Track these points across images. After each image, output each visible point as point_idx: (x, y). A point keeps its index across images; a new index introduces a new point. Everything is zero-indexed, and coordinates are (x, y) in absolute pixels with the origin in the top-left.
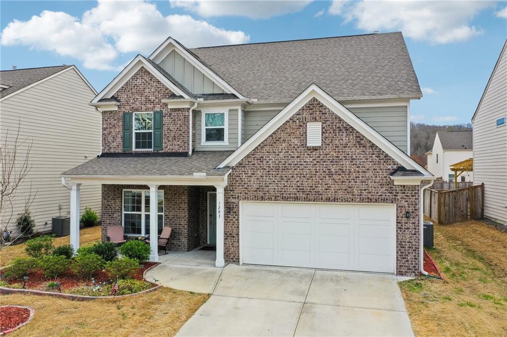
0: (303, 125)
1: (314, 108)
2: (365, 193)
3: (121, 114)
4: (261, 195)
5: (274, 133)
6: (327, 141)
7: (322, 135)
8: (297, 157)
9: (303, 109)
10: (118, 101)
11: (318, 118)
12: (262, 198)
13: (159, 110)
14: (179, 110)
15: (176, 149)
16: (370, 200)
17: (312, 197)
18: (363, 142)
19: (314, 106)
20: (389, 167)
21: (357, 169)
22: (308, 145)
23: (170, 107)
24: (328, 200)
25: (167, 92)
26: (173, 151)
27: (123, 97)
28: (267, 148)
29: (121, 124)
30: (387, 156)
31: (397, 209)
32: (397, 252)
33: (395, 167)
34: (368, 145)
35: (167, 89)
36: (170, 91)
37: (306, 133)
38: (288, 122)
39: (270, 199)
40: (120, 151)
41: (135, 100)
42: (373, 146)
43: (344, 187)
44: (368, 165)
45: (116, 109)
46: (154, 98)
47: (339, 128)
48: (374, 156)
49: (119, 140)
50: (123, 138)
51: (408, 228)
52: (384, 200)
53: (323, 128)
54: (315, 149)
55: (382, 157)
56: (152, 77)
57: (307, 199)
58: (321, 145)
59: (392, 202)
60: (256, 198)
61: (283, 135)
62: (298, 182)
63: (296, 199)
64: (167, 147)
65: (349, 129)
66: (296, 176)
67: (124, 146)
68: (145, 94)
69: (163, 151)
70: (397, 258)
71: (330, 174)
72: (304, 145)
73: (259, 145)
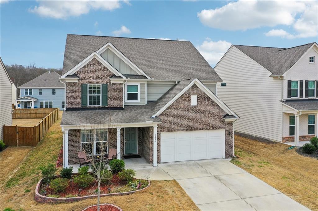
0: (189, 96)
1: (195, 88)
2: (214, 125)
3: (80, 85)
4: (171, 129)
5: (177, 100)
6: (200, 103)
7: (198, 101)
8: (187, 111)
9: (190, 89)
10: (78, 77)
11: (196, 93)
12: (172, 131)
13: (105, 83)
14: (117, 84)
15: (116, 105)
16: (216, 128)
17: (193, 129)
18: (213, 104)
19: (194, 88)
20: (223, 114)
21: (211, 115)
22: (192, 105)
23: (112, 82)
24: (200, 129)
25: (110, 73)
26: (114, 106)
27: (82, 75)
28: (174, 106)
29: (80, 90)
30: (222, 109)
31: (226, 132)
32: (225, 149)
33: (225, 114)
34: (215, 105)
35: (110, 72)
36: (112, 73)
37: (191, 100)
38: (183, 94)
39: (175, 131)
40: (79, 107)
41: (90, 77)
42: (217, 105)
43: (206, 123)
44: (216, 114)
45: (77, 81)
46: (102, 76)
47: (204, 97)
48: (218, 110)
49: (79, 100)
50: (82, 98)
51: (229, 139)
52: (221, 128)
53: (198, 97)
54: (195, 107)
55: (221, 110)
56: (101, 65)
57: (191, 130)
58: (197, 105)
59: (224, 129)
60: (169, 131)
61: (181, 101)
62: (187, 122)
63: (187, 130)
64: (111, 104)
65: (208, 98)
66: (186, 119)
67: (82, 104)
68: (97, 74)
69: (108, 107)
70: (225, 151)
71: (201, 118)
72: (190, 105)
73: (170, 105)
